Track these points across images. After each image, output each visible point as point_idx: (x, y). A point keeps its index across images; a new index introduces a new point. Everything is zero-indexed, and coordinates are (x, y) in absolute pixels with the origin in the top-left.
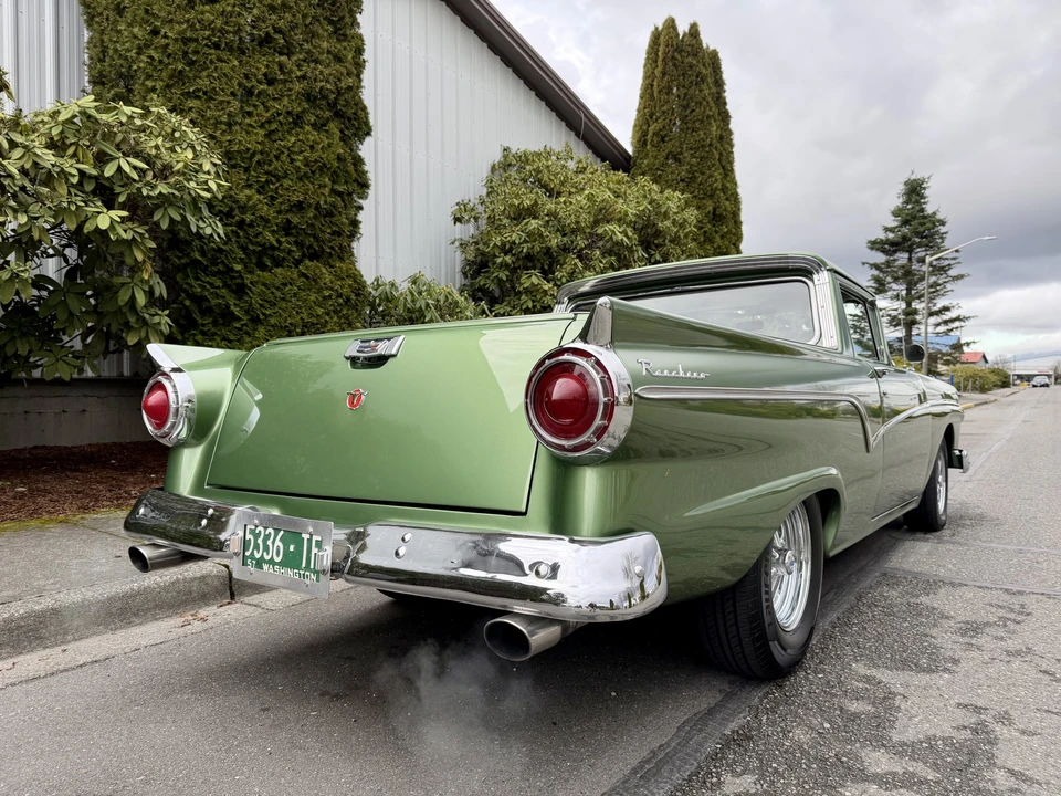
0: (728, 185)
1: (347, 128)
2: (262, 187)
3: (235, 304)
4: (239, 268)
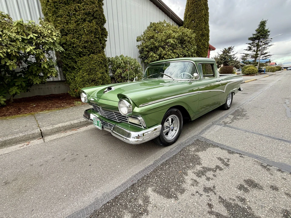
0: (206, 27)
1: (98, 21)
2: (78, 38)
4: (74, 57)
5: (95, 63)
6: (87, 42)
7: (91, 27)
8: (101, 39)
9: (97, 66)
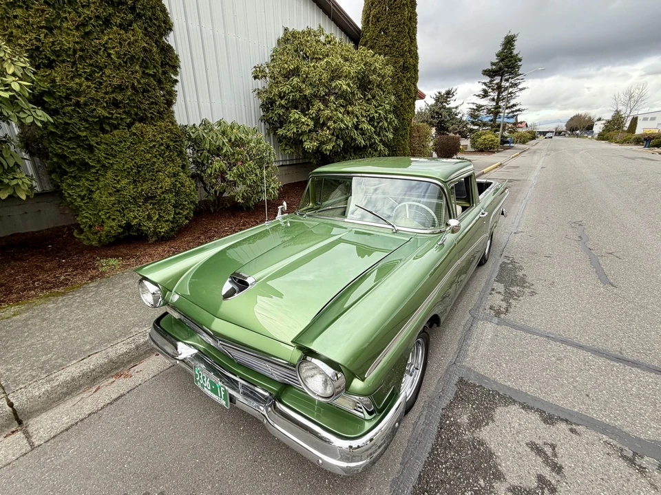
0: (412, 48)
1: (151, 27)
2: (90, 75)
3: (89, 157)
4: (84, 134)
5: (151, 147)
6: (120, 88)
7: (129, 44)
8: (163, 77)
9: (158, 157)
